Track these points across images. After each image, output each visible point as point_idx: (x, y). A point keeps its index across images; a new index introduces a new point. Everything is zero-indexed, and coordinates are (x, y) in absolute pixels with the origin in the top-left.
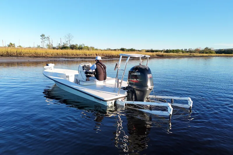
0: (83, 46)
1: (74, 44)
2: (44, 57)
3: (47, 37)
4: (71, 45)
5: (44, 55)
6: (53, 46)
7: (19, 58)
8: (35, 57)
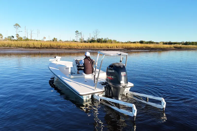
0: (107, 40)
1: (100, 38)
2: (76, 49)
3: (80, 33)
4: (98, 39)
5: (76, 47)
6: (84, 40)
7: (58, 50)
8: (69, 49)
